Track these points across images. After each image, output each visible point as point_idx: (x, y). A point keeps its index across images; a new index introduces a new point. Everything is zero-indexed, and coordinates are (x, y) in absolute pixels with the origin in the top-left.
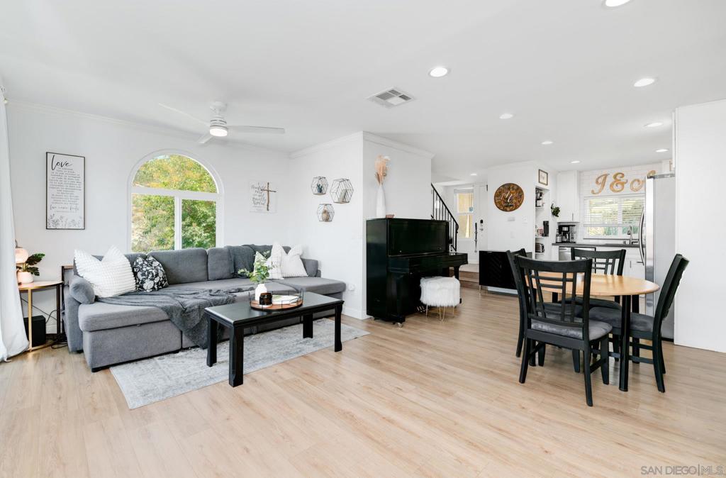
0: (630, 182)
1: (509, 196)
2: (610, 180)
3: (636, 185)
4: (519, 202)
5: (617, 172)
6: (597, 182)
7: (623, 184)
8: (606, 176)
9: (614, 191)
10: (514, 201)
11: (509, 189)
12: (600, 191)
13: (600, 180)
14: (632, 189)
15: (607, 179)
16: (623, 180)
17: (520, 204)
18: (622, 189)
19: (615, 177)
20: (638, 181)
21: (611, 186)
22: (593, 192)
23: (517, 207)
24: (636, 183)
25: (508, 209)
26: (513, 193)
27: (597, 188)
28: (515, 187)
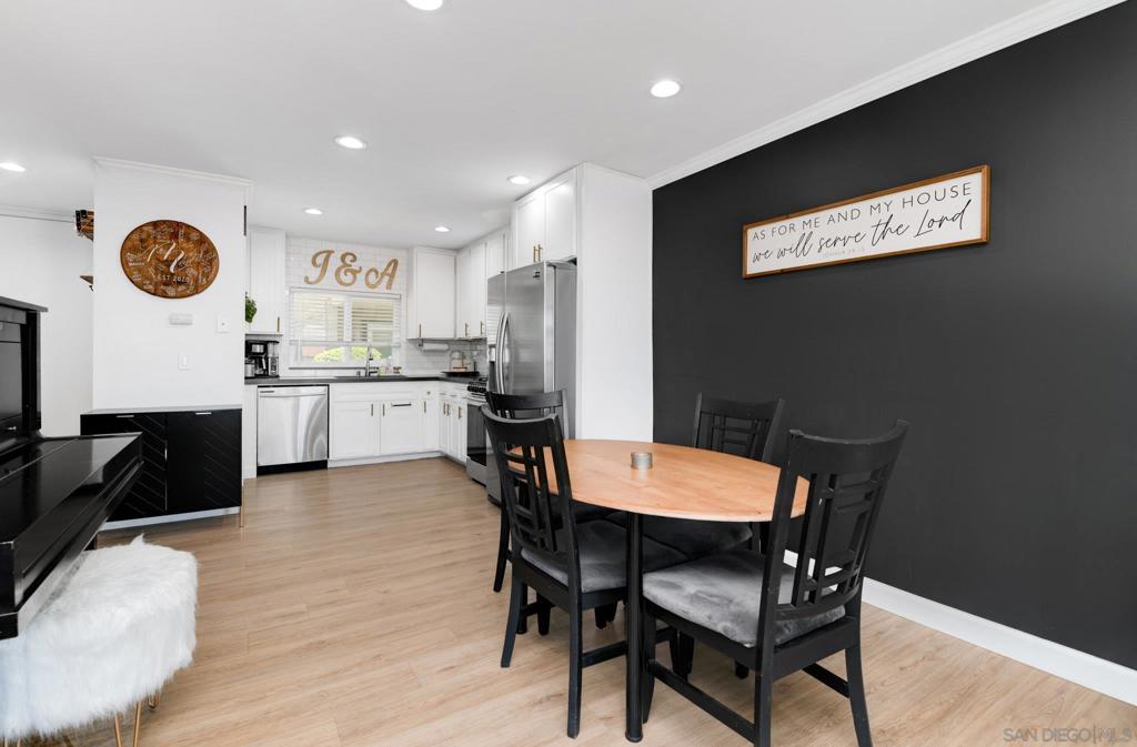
0: (364, 271)
1: (174, 255)
2: (335, 262)
3: (372, 278)
4: (206, 275)
5: (346, 251)
6: (314, 263)
7: (354, 273)
8: (330, 253)
9: (341, 283)
10: (192, 271)
11: (175, 236)
12: (318, 281)
13: (320, 260)
14: (368, 284)
15: (331, 258)
16: (355, 266)
17: (209, 283)
18: (353, 282)
19: (343, 258)
20: (377, 272)
21: (338, 272)
22: (307, 280)
23: (197, 290)
24: (373, 274)
25: (171, 291)
26: (187, 251)
27: (314, 273)
28: (194, 236)
